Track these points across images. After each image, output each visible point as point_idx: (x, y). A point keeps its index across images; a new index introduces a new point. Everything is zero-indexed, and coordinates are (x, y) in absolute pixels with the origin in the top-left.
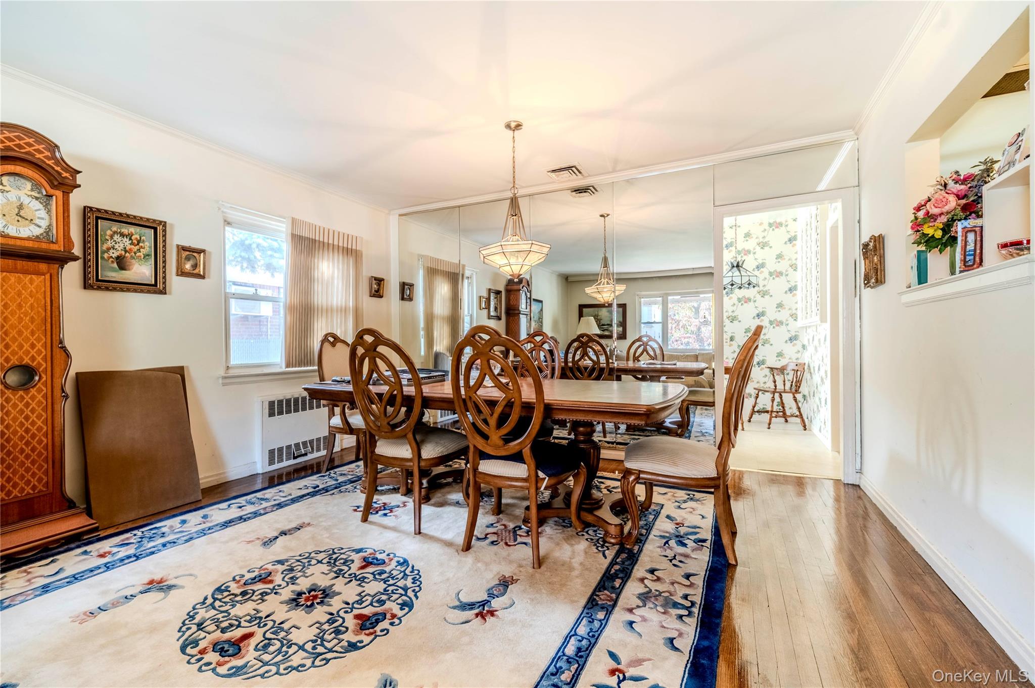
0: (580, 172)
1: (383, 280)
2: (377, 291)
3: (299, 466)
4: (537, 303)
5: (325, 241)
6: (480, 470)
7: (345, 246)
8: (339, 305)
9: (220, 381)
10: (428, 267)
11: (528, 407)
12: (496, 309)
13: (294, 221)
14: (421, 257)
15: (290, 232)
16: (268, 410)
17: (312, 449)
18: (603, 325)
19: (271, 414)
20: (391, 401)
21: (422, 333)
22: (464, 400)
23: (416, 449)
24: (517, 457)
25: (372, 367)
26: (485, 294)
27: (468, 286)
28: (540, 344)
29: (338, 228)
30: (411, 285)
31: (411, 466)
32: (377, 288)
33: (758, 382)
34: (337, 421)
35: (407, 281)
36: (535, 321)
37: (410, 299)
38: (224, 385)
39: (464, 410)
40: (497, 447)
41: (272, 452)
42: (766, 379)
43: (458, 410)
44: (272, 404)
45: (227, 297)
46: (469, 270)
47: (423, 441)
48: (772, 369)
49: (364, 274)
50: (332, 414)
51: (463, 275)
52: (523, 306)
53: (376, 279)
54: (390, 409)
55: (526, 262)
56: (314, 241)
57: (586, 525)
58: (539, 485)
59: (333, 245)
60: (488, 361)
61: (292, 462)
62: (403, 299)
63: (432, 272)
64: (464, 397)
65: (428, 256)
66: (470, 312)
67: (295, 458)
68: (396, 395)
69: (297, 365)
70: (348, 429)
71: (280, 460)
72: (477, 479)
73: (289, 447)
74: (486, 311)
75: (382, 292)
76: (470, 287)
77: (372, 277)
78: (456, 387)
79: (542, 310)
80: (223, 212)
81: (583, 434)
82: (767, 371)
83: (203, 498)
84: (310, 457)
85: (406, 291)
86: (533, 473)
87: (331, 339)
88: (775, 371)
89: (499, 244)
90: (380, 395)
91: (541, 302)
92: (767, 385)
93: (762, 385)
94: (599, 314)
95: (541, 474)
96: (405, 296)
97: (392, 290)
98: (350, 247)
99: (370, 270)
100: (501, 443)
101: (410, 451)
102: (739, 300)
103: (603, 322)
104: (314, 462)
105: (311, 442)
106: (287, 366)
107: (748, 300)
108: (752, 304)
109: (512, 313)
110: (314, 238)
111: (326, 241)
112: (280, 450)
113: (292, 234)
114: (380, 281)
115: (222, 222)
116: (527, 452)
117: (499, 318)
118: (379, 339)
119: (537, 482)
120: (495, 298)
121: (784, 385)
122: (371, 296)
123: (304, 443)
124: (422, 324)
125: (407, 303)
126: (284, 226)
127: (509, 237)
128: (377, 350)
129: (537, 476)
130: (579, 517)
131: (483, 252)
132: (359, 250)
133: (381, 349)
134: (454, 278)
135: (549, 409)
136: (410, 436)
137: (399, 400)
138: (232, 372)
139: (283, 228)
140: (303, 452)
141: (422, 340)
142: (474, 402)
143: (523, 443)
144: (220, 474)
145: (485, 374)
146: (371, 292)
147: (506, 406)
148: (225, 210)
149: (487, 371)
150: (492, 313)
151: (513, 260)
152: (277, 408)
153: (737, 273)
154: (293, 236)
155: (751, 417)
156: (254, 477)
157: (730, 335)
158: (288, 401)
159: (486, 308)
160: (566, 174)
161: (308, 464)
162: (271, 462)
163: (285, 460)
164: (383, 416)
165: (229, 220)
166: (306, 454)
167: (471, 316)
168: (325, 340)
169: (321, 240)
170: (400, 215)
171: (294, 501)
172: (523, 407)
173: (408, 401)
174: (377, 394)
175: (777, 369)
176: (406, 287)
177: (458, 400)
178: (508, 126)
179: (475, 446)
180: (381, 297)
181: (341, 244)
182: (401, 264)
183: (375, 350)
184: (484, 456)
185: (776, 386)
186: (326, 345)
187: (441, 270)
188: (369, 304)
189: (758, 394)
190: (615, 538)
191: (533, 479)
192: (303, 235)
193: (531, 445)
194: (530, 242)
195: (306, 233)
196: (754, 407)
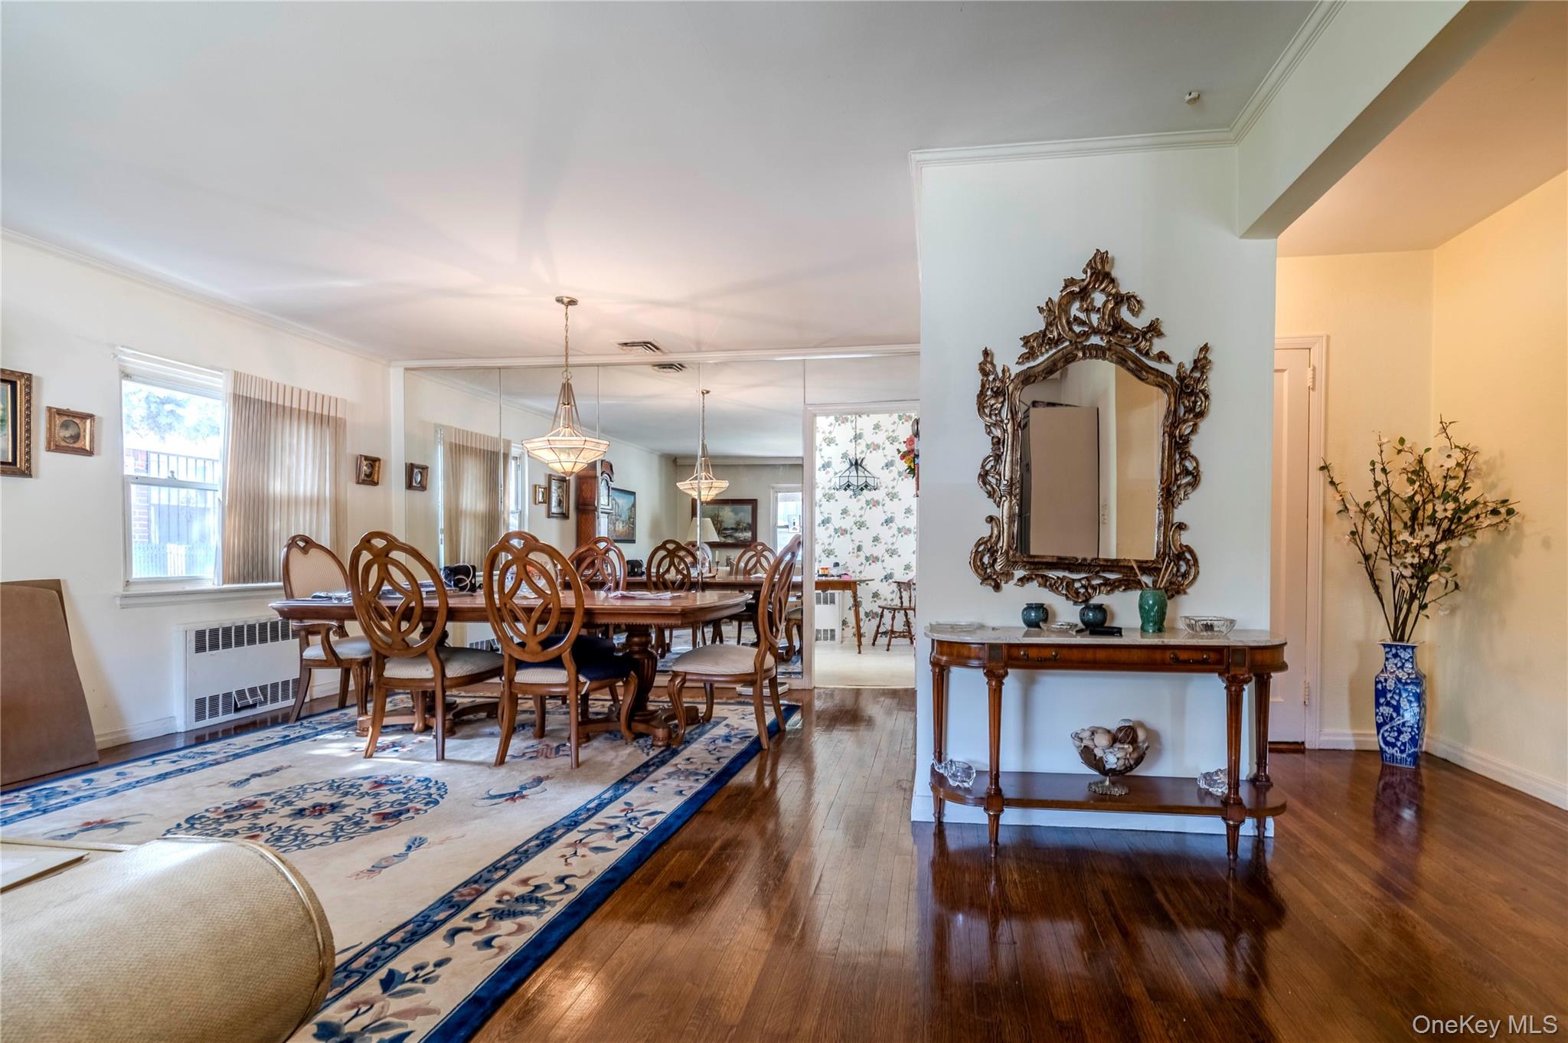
0: (657, 348)
1: (378, 460)
2: (369, 475)
3: (243, 722)
4: (627, 496)
5: (286, 404)
6: (516, 681)
7: (319, 411)
8: (309, 493)
9: (118, 601)
10: (451, 444)
11: (569, 613)
12: (560, 503)
13: (236, 374)
14: (438, 427)
15: (230, 390)
16: (194, 643)
17: (265, 698)
18: (726, 529)
19: (200, 648)
20: (407, 614)
21: (441, 536)
22: (499, 610)
23: (439, 667)
24: (556, 663)
25: (383, 575)
26: (543, 482)
27: (517, 471)
28: (603, 551)
29: (306, 386)
30: (424, 469)
31: (431, 687)
32: (370, 471)
33: (885, 600)
34: (315, 651)
35: (417, 461)
36: (623, 522)
37: (423, 487)
38: (123, 607)
39: (499, 621)
40: (533, 653)
41: (200, 703)
42: (894, 596)
43: (491, 617)
44: (200, 635)
45: (125, 483)
46: (517, 447)
47: (448, 660)
48: (899, 583)
49: (348, 451)
50: (305, 644)
51: (506, 456)
52: (603, 500)
53: (366, 458)
54: (404, 626)
55: (580, 459)
56: (268, 405)
57: (638, 736)
58: (579, 689)
59: (299, 410)
60: (525, 567)
61: (232, 716)
62: (409, 486)
63: (458, 451)
64: (498, 606)
65: (451, 427)
66: (520, 508)
67: (237, 710)
68: (413, 608)
69: (242, 580)
70: (333, 659)
71: (214, 713)
72: (513, 690)
73: (228, 696)
74: (544, 507)
75: (376, 477)
76: (520, 472)
77: (361, 456)
78: (490, 596)
79: (634, 506)
80: (120, 360)
81: (637, 644)
82: (894, 587)
83: (101, 760)
84: (260, 710)
85: (416, 477)
86: (573, 677)
87: (302, 544)
88: (903, 586)
89: (546, 438)
90: (392, 609)
91: (633, 494)
92: (895, 603)
93: (890, 602)
94: (721, 514)
95: (582, 679)
96: (414, 484)
97: (394, 474)
98: (325, 413)
99: (359, 445)
100: (539, 648)
101: (431, 670)
102: (868, 503)
103: (725, 525)
104: (268, 716)
105: (263, 688)
106: (224, 583)
107: (876, 503)
108: (880, 507)
109: (586, 509)
110: (268, 400)
111: (288, 404)
112: (214, 699)
113: (235, 395)
114: (373, 462)
115: (117, 375)
116: (566, 657)
117: (564, 516)
118: (393, 544)
119: (577, 686)
120: (559, 488)
121: (910, 601)
122: (358, 483)
123: (253, 691)
124: (441, 525)
125: (417, 494)
126: (221, 381)
127: (560, 429)
128: (390, 556)
129: (578, 680)
130: (629, 727)
131: (528, 446)
132: (341, 419)
133: (396, 555)
134: (493, 461)
135: (589, 613)
136: (432, 652)
137: (417, 612)
138: (134, 590)
139: (222, 383)
140: (251, 703)
141: (442, 547)
142: (511, 611)
143: (563, 647)
144: (119, 732)
145: (521, 580)
146: (358, 477)
147: (543, 612)
148: (123, 357)
149: (524, 576)
150: (554, 510)
151: (563, 457)
152: (206, 641)
153: (854, 473)
154: (236, 397)
155: (875, 640)
156: (172, 736)
157: (857, 544)
158: (227, 631)
159: (544, 502)
160: (640, 349)
161: (258, 719)
162: (200, 716)
163: (220, 714)
164: (396, 631)
165: (128, 371)
166: (254, 706)
167: (521, 514)
168: (292, 543)
169: (280, 402)
170: (406, 369)
171: (256, 750)
172: (561, 613)
173: (429, 615)
174: (388, 607)
175: (904, 583)
176: (416, 470)
177: (492, 610)
178: (559, 300)
179: (510, 656)
180: (375, 484)
181: (311, 409)
182: (409, 438)
183: (387, 555)
184: (521, 665)
185: (902, 603)
186: (295, 551)
187: (472, 448)
188: (358, 495)
189: (882, 612)
190: (662, 740)
191: (573, 683)
192: (252, 396)
193: (572, 649)
194: (584, 438)
195: (255, 394)
196: (878, 627)
